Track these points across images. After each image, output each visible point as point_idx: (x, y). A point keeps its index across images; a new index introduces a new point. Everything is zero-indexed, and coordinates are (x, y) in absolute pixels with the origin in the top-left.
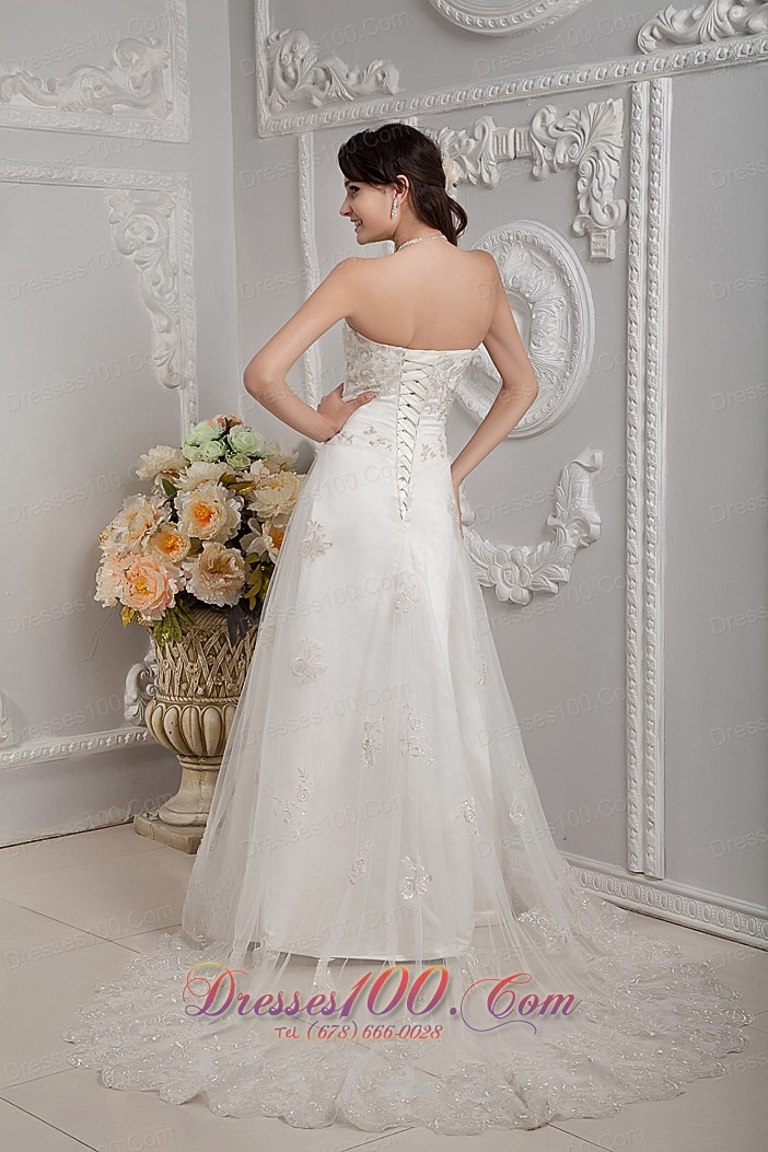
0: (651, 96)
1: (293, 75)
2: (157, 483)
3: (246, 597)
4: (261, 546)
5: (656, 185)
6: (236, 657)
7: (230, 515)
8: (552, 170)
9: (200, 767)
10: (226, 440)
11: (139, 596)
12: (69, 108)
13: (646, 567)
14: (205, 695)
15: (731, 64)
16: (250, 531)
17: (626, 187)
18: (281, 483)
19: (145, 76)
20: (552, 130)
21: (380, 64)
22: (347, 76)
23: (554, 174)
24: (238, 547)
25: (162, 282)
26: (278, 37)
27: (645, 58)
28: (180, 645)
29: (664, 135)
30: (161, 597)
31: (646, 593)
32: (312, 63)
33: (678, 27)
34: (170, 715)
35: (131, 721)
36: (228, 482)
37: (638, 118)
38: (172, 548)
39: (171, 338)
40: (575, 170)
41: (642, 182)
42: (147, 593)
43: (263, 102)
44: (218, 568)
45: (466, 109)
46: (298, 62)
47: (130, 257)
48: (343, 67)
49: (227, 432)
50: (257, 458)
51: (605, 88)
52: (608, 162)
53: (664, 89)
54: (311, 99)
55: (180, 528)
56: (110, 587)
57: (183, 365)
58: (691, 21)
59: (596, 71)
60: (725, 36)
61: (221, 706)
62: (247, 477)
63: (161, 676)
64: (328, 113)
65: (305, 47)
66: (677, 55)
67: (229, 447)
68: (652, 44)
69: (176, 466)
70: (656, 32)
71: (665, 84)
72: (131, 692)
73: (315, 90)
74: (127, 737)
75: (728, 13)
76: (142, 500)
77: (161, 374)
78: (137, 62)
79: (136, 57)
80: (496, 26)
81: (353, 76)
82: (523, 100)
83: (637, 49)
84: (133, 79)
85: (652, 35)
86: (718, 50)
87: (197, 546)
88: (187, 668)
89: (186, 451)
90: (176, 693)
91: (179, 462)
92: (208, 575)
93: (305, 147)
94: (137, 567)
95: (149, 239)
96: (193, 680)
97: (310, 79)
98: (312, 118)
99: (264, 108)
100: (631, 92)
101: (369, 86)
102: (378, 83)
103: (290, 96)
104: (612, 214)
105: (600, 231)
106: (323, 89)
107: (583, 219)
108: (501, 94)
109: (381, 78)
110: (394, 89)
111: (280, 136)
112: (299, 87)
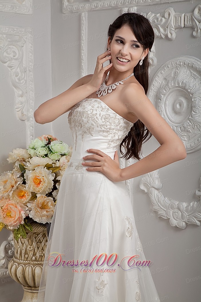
2: (16, 165)
7: (49, 182)
9: (32, 291)
10: (48, 147)
14: (36, 260)
16: (57, 189)
24: (52, 196)
30: (17, 219)
34: (20, 269)
36: (49, 167)
38: (23, 196)
42: (11, 217)
44: (43, 207)
47: (6, 64)
49: (49, 144)
55: (27, 187)
62: (58, 164)
64: (94, 3)
67: (50, 150)
69: (25, 158)
76: (10, 174)
87: (34, 196)
88: (28, 248)
89: (30, 151)
90: (23, 258)
91: (26, 156)
92: (39, 209)
93: (84, 18)
94: (7, 205)
95: (14, 56)
96: (30, 254)
98: (87, 5)
99: (65, 0)
111: (72, 13)
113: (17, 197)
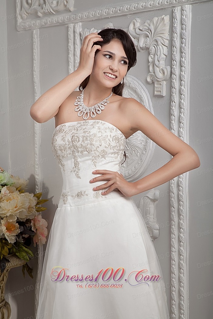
0: (182, 14)
5: (184, 59)
29: (187, 34)
40: (148, 50)
41: (177, 58)
43: (18, 14)
45: (102, 19)
51: (161, 9)
53: (187, 10)
54: (37, 13)
64: (44, 20)
71: (188, 8)
73: (39, 9)
81: (55, 2)
82: (126, 15)
93: (35, 36)
97: (37, 3)
98: (38, 21)
99: (19, 17)
100: (173, 12)
101: (61, 7)
102: (65, 6)
103: (29, 11)
104: (164, 73)
105: (158, 81)
106: (42, 8)
107: (151, 76)
108: (116, 12)
109: (66, 3)
110: (72, 9)
111: (26, 30)
112: (33, 7)
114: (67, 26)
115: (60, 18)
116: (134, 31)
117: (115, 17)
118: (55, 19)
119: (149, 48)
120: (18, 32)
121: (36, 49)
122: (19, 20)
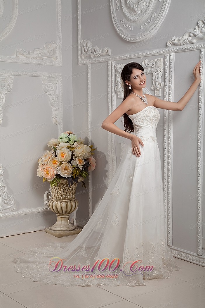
0: (170, 57)
1: (86, 51)
2: (52, 148)
3: (73, 175)
4: (76, 163)
5: (171, 78)
6: (70, 190)
7: (69, 156)
8: (147, 74)
9: (61, 217)
10: (69, 137)
11: (47, 175)
12: (33, 58)
13: (168, 170)
14: (63, 199)
15: (188, 50)
16: (73, 159)
17: (164, 79)
18: (80, 147)
19: (51, 50)
20: (147, 65)
21: (107, 48)
22: (99, 51)
23: (147, 75)
24: (71, 163)
25: (55, 99)
26: (83, 42)
27: (168, 48)
28: (57, 187)
29: (173, 67)
30: (52, 175)
31: (168, 176)
32: (91, 48)
33: (176, 41)
34: (54, 204)
35: (45, 205)
36: (69, 147)
37: (167, 62)
38: (55, 163)
39: (56, 112)
40: (152, 74)
41: (168, 78)
42: (49, 174)
43: (79, 57)
44: (66, 169)
45: (127, 59)
46: (88, 47)
47: (47, 93)
48: (98, 49)
49: (69, 135)
50: (76, 141)
51: (159, 55)
52: (160, 73)
53: (173, 56)
54: (91, 56)
55: (57, 159)
56: (40, 173)
57: (59, 119)
58: (179, 40)
59: (157, 51)
60: (187, 44)
61: (66, 202)
62: (73, 146)
63: (52, 194)
64: (94, 59)
65: (89, 44)
66: (176, 48)
67: (69, 139)
68: (170, 45)
69: (57, 143)
70: (171, 42)
71: (173, 55)
72: (45, 198)
73: (92, 54)
74: (44, 209)
75: (187, 38)
76: (48, 151)
77: (54, 121)
78: (50, 47)
79: (49, 46)
80: (134, 40)
81: (101, 51)
82: (140, 57)
83: (166, 46)
84: (49, 51)
85: (170, 43)
86: (185, 47)
87: (61, 163)
88: (59, 192)
89: (59, 140)
90: (56, 198)
91: (57, 142)
92: (63, 170)
93: (89, 68)
94: (47, 168)
95: (52, 89)
96: (60, 195)
97: (90, 52)
98: (91, 60)
99: (80, 58)
100: (165, 56)
101: (104, 53)
102: (106, 53)
103: (86, 55)
104: (160, 85)
105: (157, 89)
106: (93, 54)
107: (154, 86)
108: (135, 56)
109: (107, 51)
110: (110, 54)
111: (83, 65)
112: (88, 53)
113: (52, 164)
114: (107, 62)
115: (104, 59)
116: (144, 65)
117: (134, 58)
118: (101, 59)
119: (153, 73)
120: (79, 66)
121: (90, 74)
122: (80, 60)
